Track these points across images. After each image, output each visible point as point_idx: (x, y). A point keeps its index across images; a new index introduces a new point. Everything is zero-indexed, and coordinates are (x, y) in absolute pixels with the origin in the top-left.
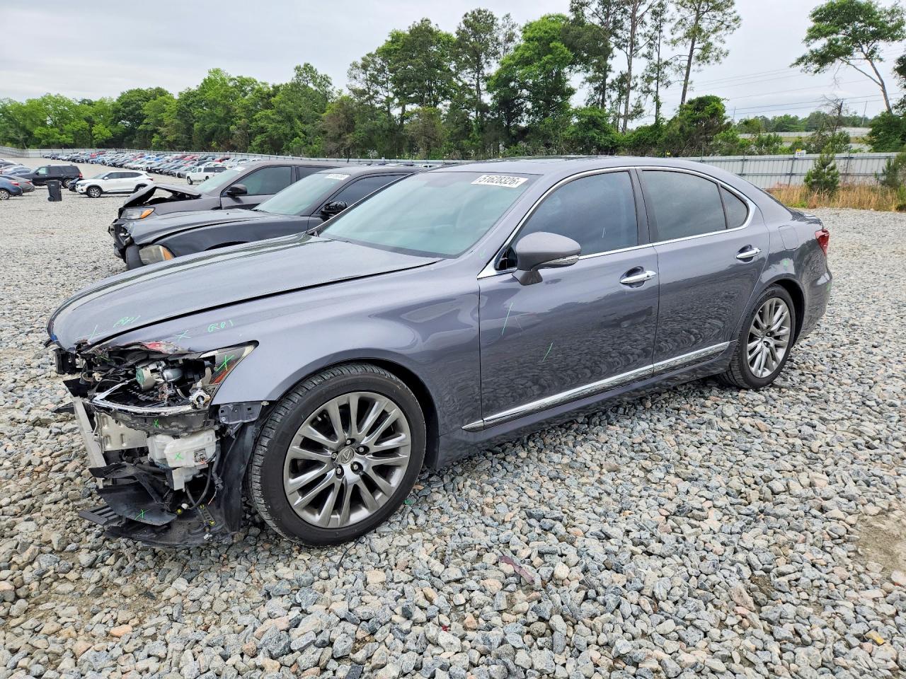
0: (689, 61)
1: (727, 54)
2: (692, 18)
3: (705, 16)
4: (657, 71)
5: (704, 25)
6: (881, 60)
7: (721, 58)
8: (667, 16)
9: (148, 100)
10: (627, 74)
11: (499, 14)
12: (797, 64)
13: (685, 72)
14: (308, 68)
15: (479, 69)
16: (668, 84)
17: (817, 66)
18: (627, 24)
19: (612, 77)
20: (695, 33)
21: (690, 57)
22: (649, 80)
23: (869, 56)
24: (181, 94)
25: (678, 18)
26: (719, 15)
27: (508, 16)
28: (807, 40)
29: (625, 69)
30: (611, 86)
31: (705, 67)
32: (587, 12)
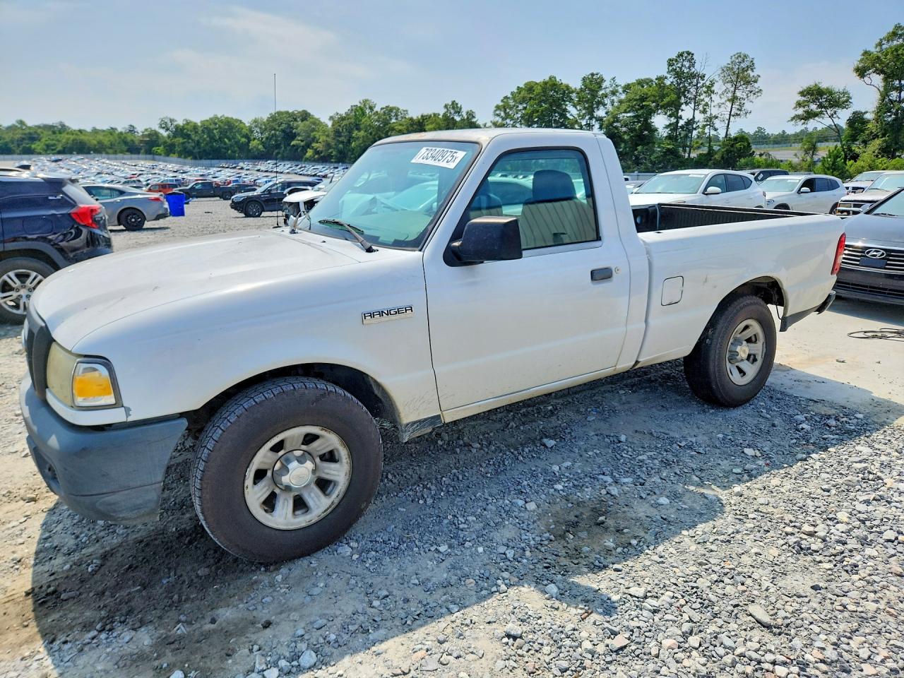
0: (730, 115)
1: (750, 113)
2: (732, 89)
3: (741, 88)
4: (710, 121)
5: (738, 94)
6: (839, 118)
9: (295, 120)
10: (691, 120)
11: (607, 78)
12: (792, 120)
13: (727, 122)
14: (454, 105)
15: (591, 112)
16: (716, 129)
17: (803, 121)
18: (693, 90)
19: (681, 123)
20: (733, 99)
21: (731, 112)
22: (704, 126)
23: (831, 116)
24: (331, 118)
25: (724, 88)
26: (749, 88)
27: (613, 79)
28: (795, 108)
29: (691, 117)
30: (682, 127)
31: (737, 118)
32: (668, 82)
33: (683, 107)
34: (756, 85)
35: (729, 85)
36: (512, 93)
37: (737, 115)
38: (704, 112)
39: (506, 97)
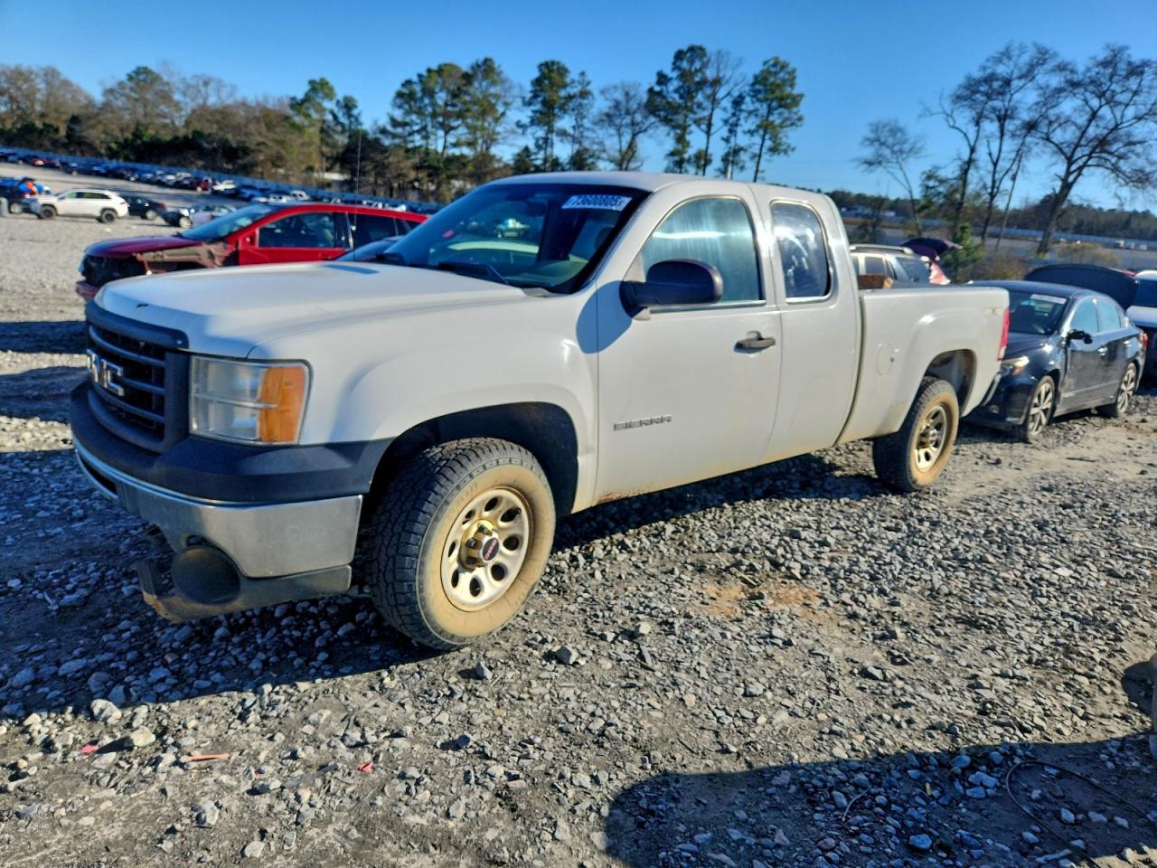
0: (761, 149)
1: (793, 149)
2: (764, 111)
3: (775, 111)
4: (734, 155)
5: (775, 120)
7: (790, 152)
8: (743, 107)
10: (704, 151)
13: (757, 159)
16: (742, 168)
19: (691, 152)
20: (766, 125)
21: (762, 147)
26: (786, 114)
27: (583, 74)
29: (704, 147)
31: (775, 157)
33: (693, 127)
34: (795, 110)
35: (757, 105)
36: (420, 76)
37: (774, 150)
38: (727, 140)
39: (408, 83)
